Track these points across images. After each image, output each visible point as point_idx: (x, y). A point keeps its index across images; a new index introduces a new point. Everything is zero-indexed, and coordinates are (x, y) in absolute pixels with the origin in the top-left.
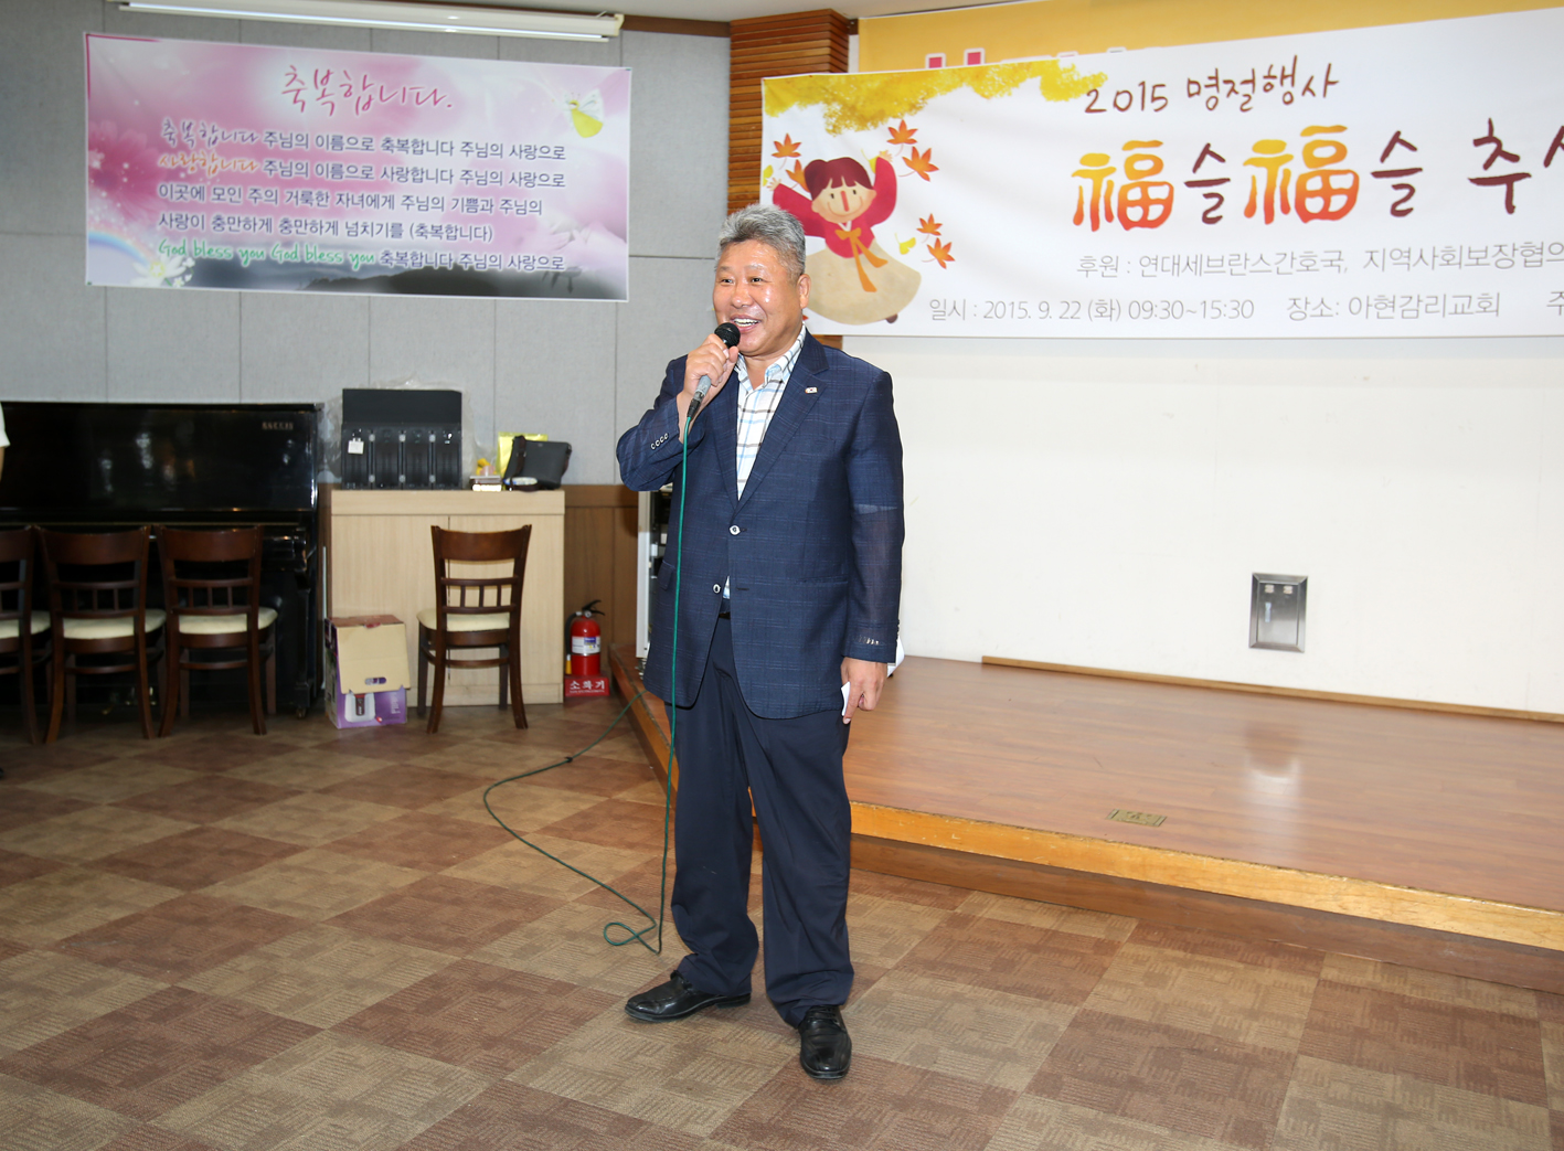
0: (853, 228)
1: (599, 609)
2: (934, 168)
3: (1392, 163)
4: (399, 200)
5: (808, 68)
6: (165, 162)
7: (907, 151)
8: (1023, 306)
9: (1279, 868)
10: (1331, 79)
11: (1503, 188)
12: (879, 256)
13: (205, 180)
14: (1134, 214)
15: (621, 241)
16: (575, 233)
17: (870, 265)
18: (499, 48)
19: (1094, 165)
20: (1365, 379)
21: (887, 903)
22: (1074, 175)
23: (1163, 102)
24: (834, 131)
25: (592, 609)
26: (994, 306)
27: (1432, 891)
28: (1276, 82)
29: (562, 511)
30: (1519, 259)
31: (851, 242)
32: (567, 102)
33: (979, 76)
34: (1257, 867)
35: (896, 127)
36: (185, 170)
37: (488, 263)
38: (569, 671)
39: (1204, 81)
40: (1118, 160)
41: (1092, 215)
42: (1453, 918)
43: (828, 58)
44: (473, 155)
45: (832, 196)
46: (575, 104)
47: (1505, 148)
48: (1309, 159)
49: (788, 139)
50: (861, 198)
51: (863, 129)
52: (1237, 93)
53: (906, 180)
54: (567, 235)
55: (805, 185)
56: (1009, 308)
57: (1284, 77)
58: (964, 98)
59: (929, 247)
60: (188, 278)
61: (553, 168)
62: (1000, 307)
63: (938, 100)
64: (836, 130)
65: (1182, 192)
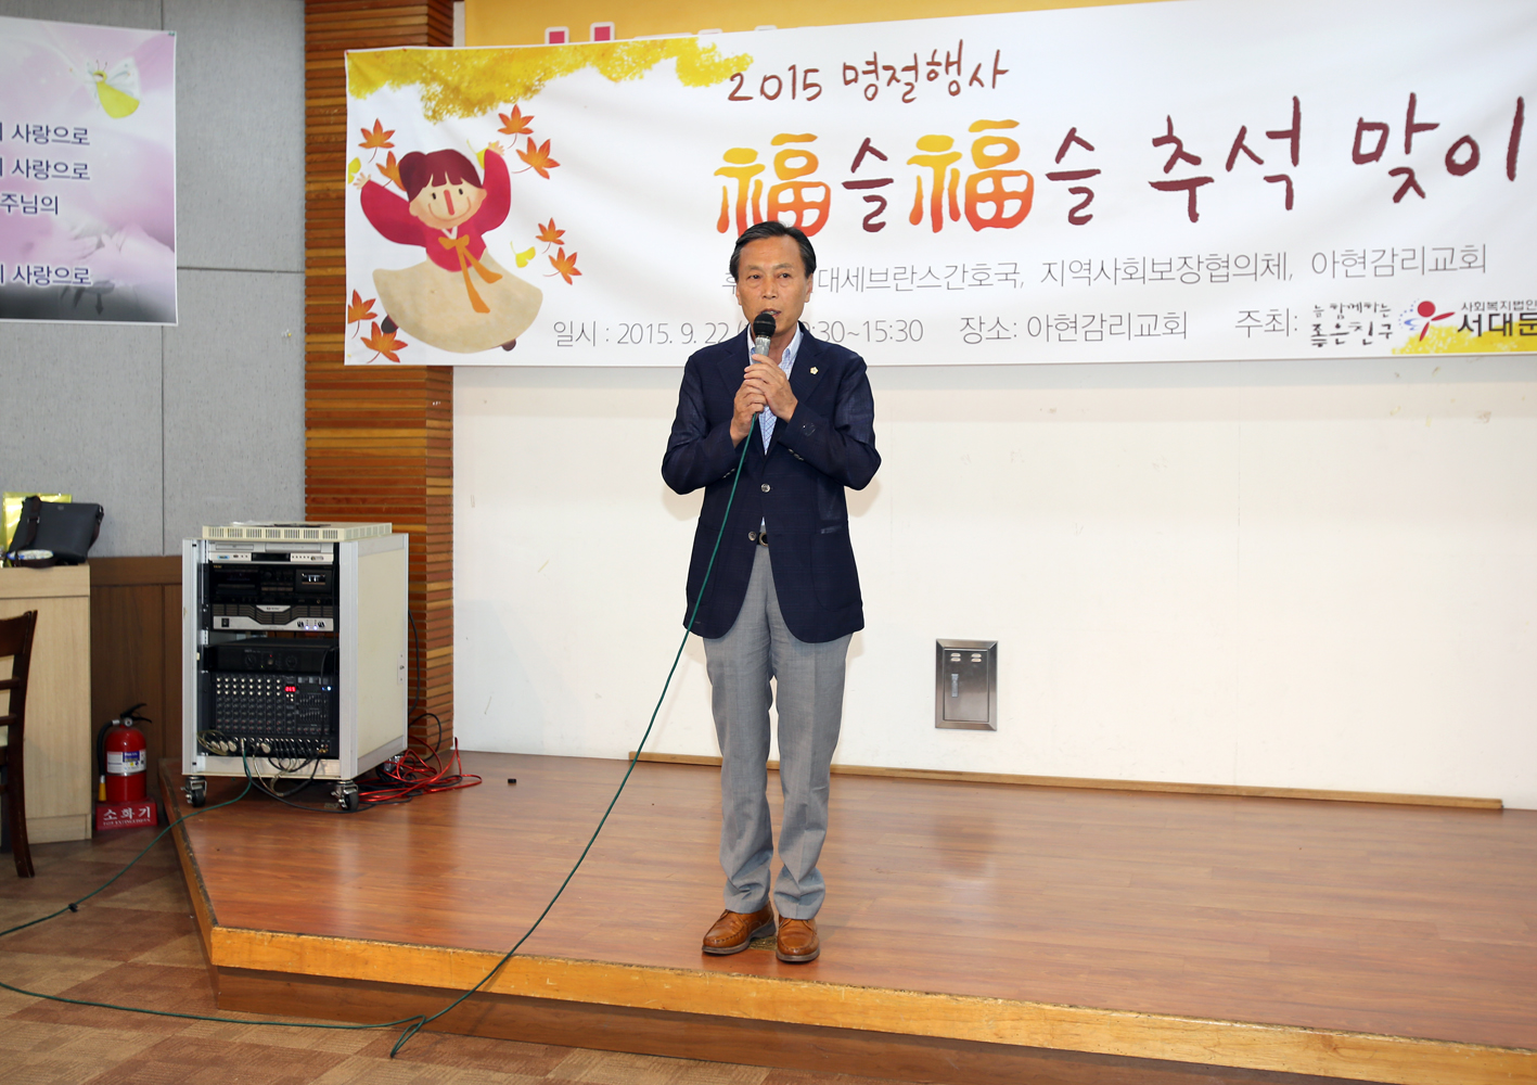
0: (460, 235)
1: (144, 716)
2: (554, 164)
3: (1068, 164)
5: (401, 40)
7: (521, 142)
8: (662, 328)
9: (927, 993)
10: (1000, 68)
11: (1186, 193)
12: (492, 270)
15: (168, 249)
16: (105, 238)
17: (481, 280)
19: (740, 161)
20: (1053, 411)
21: (462, 1073)
22: (716, 174)
23: (816, 90)
24: (434, 117)
25: (134, 715)
26: (629, 330)
27: (1096, 1008)
28: (941, 70)
29: (87, 591)
30: (1205, 274)
31: (460, 252)
32: (90, 72)
33: (604, 55)
34: (902, 993)
35: (508, 114)
38: (103, 797)
39: (862, 67)
40: (767, 156)
41: (740, 221)
42: (1119, 1039)
43: (425, 29)
45: (434, 196)
46: (101, 75)
47: (1185, 149)
48: (979, 159)
49: (378, 125)
50: (468, 199)
51: (468, 116)
52: (898, 81)
53: (522, 178)
54: (95, 240)
55: (400, 182)
56: (647, 332)
57: (949, 64)
58: (588, 80)
59: (551, 258)
61: (73, 155)
62: (636, 332)
63: (557, 83)
64: (435, 116)
65: (838, 194)
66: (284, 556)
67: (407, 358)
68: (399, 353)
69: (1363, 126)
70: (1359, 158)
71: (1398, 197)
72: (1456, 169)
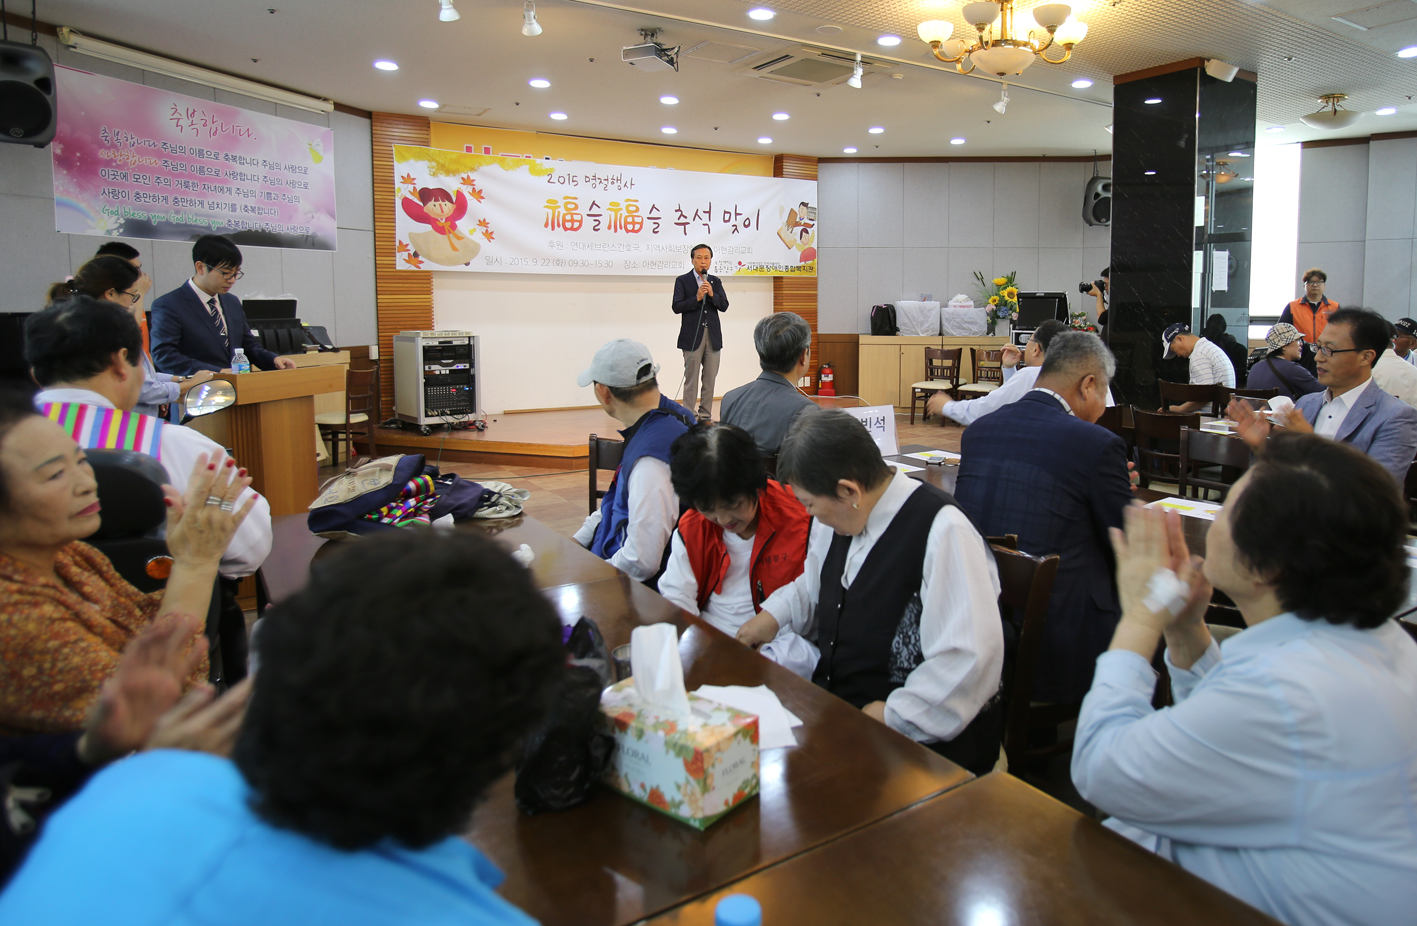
0: (446, 221)
2: (483, 198)
3: (652, 215)
4: (234, 190)
6: (103, 154)
7: (470, 189)
8: (526, 260)
10: (632, 183)
11: (683, 227)
12: (460, 235)
13: (128, 169)
14: (569, 225)
15: (333, 219)
16: (315, 214)
17: (455, 239)
18: (276, 109)
19: (552, 203)
22: (545, 207)
23: (576, 183)
26: (514, 260)
28: (615, 182)
31: (445, 228)
32: (307, 143)
33: (493, 159)
35: (465, 177)
36: (115, 161)
37: (277, 228)
39: (591, 177)
40: (561, 203)
41: (551, 224)
44: (267, 167)
45: (434, 205)
46: (311, 145)
47: (684, 214)
48: (628, 211)
49: (408, 175)
50: (449, 207)
51: (447, 176)
52: (602, 183)
53: (471, 201)
54: (310, 215)
55: (419, 199)
56: (520, 261)
57: (617, 180)
58: (495, 169)
59: (483, 232)
60: (121, 230)
61: (303, 178)
62: (516, 260)
63: (484, 168)
64: (434, 175)
65: (585, 218)
66: (450, 342)
67: (423, 267)
68: (420, 265)
69: (725, 212)
70: (725, 221)
71: (735, 233)
72: (746, 226)
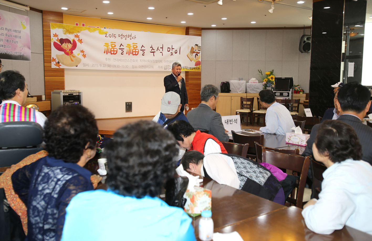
0: (69, 50)
2: (82, 42)
3: (142, 49)
7: (78, 39)
8: (97, 65)
10: (135, 37)
11: (153, 53)
12: (74, 56)
14: (112, 52)
15: (30, 50)
16: (23, 48)
17: (72, 57)
18: (10, 9)
19: (106, 44)
22: (104, 46)
23: (115, 37)
28: (129, 36)
30: (155, 62)
31: (69, 53)
32: (20, 22)
33: (89, 29)
35: (76, 35)
37: (11, 53)
39: (121, 35)
40: (110, 44)
41: (107, 52)
44: (7, 31)
45: (65, 45)
46: (22, 22)
47: (153, 48)
48: (134, 47)
49: (56, 34)
50: (70, 46)
51: (70, 34)
52: (125, 37)
53: (78, 44)
54: (22, 48)
55: (60, 42)
56: (95, 65)
57: (130, 36)
58: (87, 32)
59: (82, 55)
61: (19, 35)
62: (94, 65)
63: (83, 31)
64: (65, 34)
65: (118, 50)
66: (73, 94)
67: (61, 67)
69: (168, 48)
70: (168, 51)
71: (171, 55)
72: (176, 53)
